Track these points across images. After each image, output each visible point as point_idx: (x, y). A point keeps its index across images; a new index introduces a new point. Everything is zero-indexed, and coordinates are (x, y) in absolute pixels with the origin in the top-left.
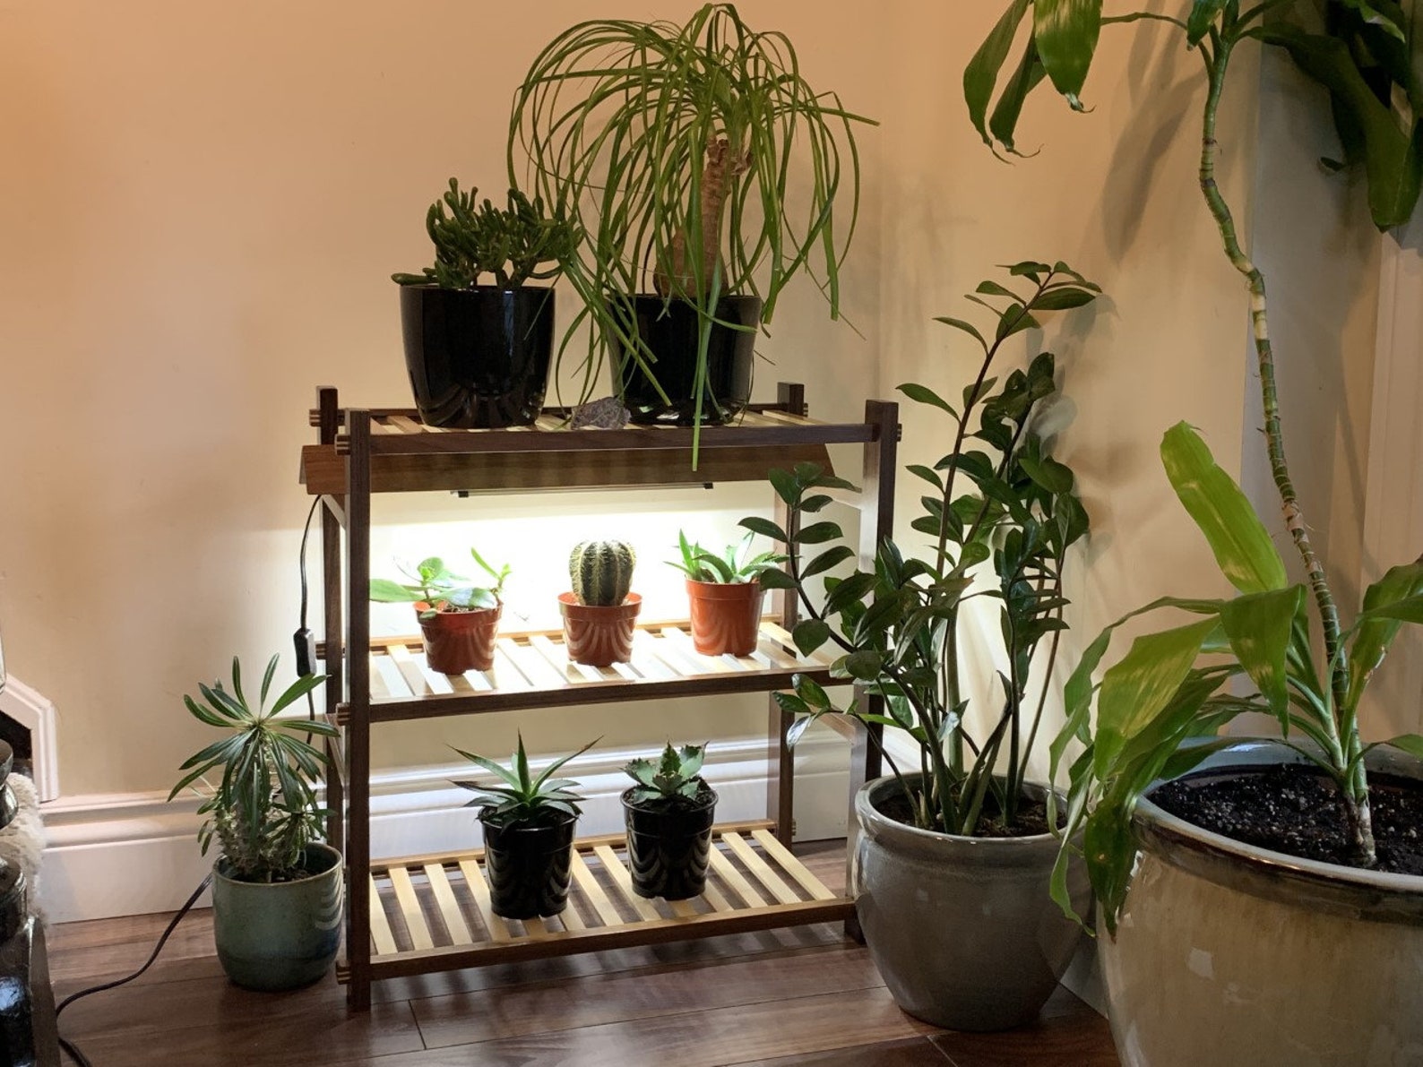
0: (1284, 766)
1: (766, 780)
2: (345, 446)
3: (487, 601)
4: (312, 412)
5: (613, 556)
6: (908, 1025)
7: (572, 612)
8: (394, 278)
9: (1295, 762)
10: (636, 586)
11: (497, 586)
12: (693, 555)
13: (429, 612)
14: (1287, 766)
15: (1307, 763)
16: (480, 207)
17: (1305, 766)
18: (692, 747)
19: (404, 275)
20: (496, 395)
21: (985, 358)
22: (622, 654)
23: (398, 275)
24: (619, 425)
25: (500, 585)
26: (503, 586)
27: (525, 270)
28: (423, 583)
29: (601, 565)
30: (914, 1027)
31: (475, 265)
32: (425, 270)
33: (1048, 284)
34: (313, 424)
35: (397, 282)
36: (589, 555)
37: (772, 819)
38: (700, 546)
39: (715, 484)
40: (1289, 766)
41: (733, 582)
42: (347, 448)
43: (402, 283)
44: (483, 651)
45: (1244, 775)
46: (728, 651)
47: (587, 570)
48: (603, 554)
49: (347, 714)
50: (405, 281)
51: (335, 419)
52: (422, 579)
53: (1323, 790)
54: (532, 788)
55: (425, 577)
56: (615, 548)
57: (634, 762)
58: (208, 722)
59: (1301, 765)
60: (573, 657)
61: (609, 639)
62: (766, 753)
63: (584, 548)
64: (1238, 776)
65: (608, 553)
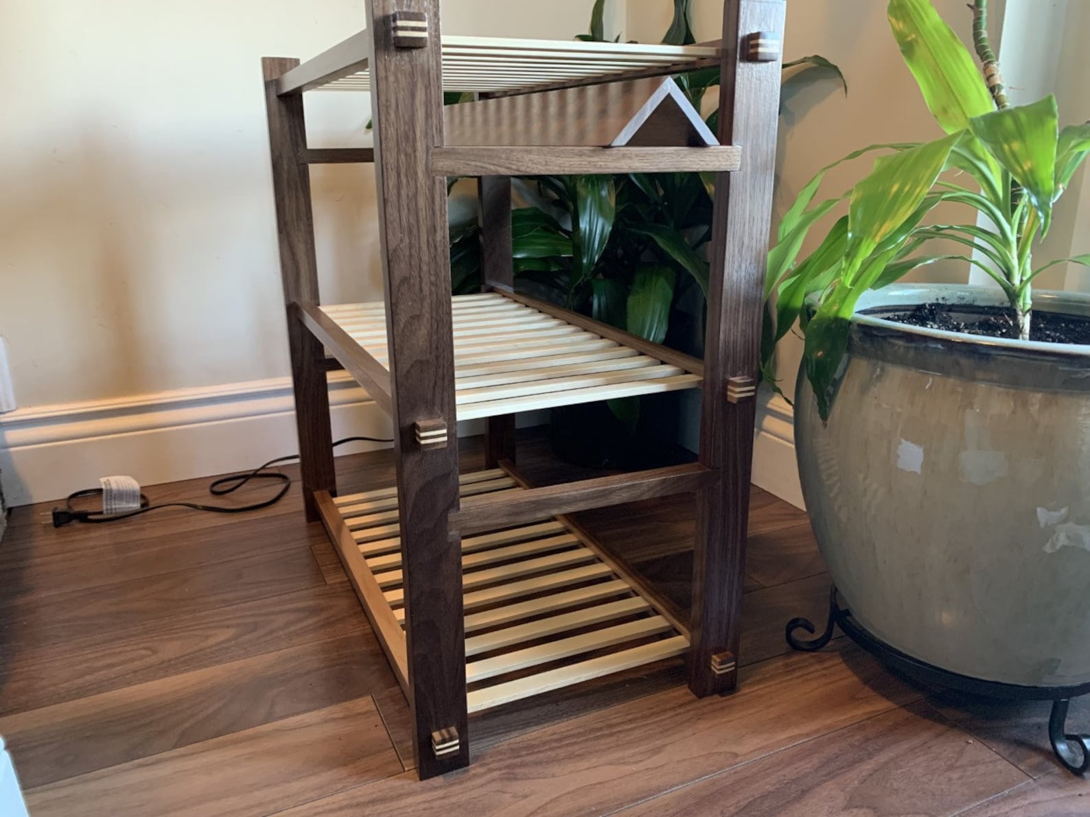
0: (927, 306)
9: (935, 302)
14: (929, 305)
15: (944, 303)
17: (943, 304)
40: (931, 305)
45: (897, 313)
53: (955, 323)
59: (940, 304)
64: (893, 314)
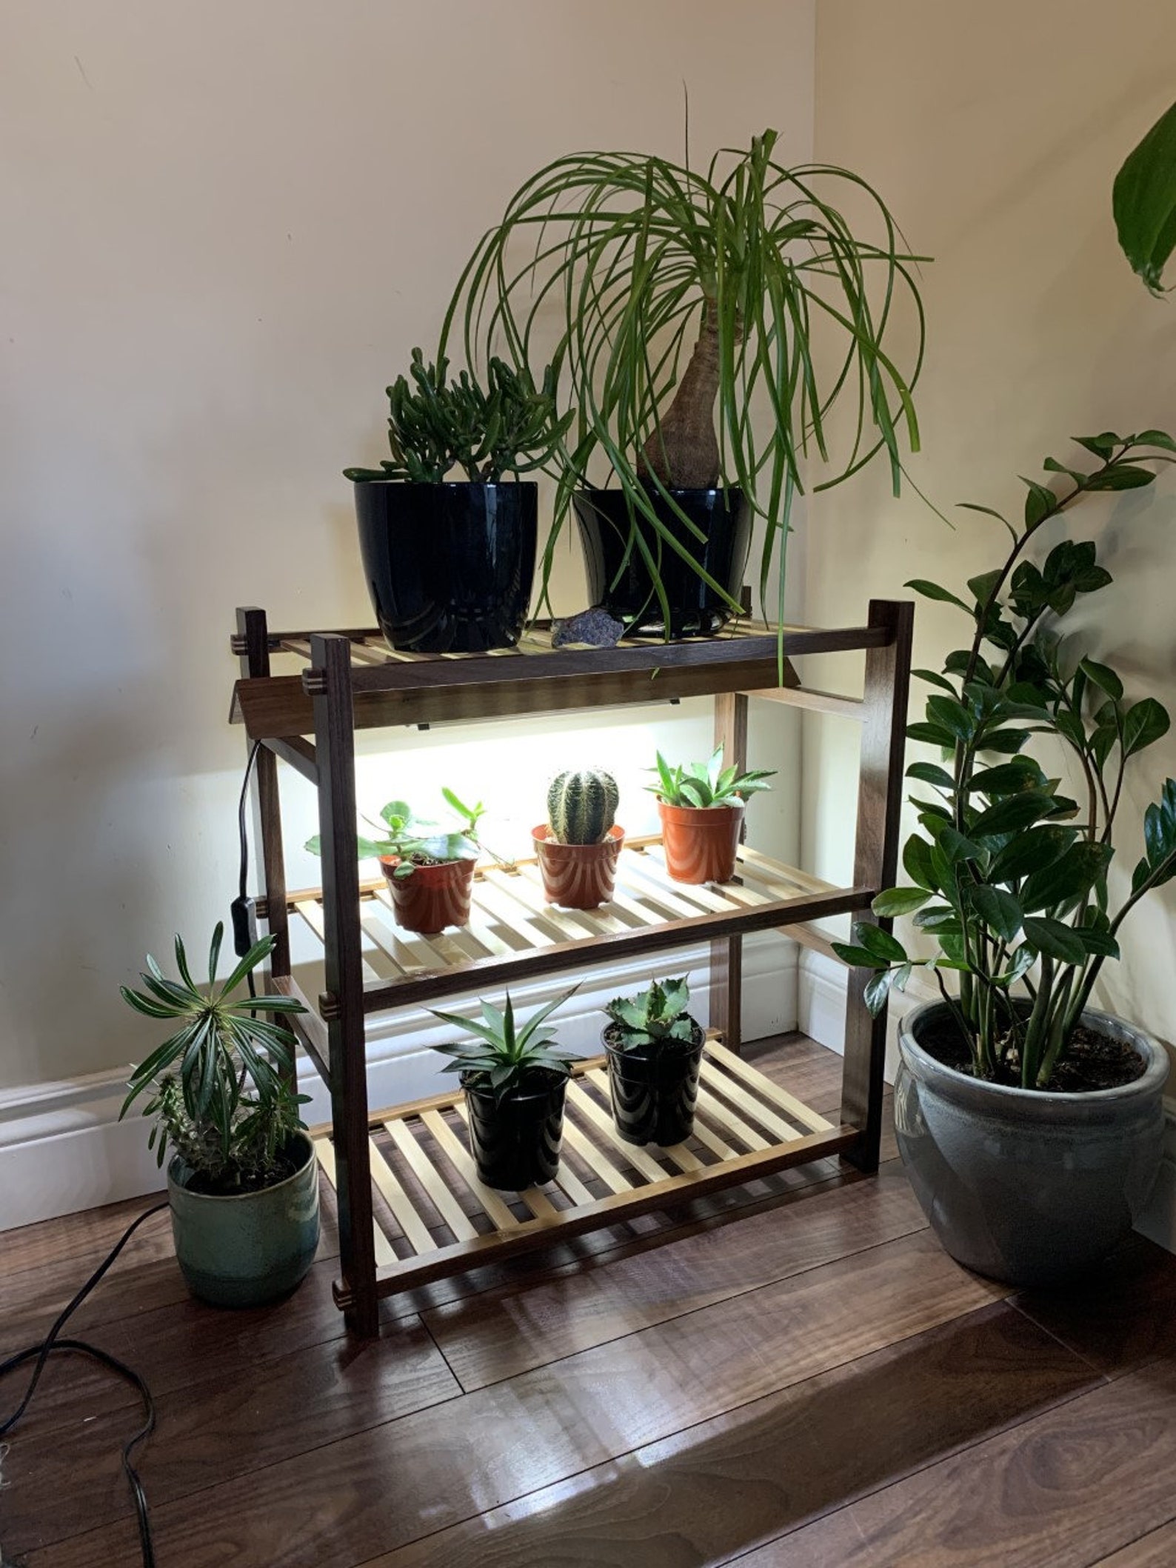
1: (708, 987)
2: (319, 683)
3: (467, 848)
4: (234, 638)
5: (601, 788)
6: (975, 1286)
7: (552, 851)
8: (348, 473)
10: (620, 817)
11: (469, 828)
12: (674, 778)
13: (406, 867)
16: (453, 382)
18: (673, 981)
19: (359, 471)
20: (478, 615)
21: (1013, 548)
22: (606, 890)
23: (351, 470)
24: (611, 640)
25: (473, 826)
26: (476, 827)
27: (503, 459)
28: (393, 835)
29: (590, 799)
30: (985, 1287)
31: (448, 453)
32: (383, 464)
33: (1122, 458)
34: (237, 653)
35: (351, 478)
36: (575, 786)
37: (718, 1027)
38: (683, 771)
39: (681, 700)
41: (713, 806)
42: (321, 686)
43: (357, 480)
44: (461, 900)
46: (709, 877)
47: (573, 805)
48: (591, 787)
49: (335, 1007)
50: (360, 477)
51: (265, 646)
52: (391, 829)
54: (517, 1047)
55: (395, 827)
56: (602, 780)
57: (614, 1002)
58: (149, 1014)
60: (553, 898)
61: (593, 872)
62: (708, 961)
63: (567, 781)
65: (595, 786)
